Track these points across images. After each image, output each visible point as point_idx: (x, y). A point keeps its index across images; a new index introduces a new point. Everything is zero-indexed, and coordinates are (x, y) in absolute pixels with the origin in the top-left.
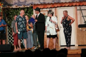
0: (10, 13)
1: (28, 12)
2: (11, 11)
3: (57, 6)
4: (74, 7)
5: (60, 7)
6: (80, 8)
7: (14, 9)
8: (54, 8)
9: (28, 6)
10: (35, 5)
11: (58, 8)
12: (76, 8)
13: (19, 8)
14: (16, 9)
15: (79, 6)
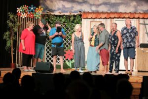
0: (51, 22)
1: (75, 21)
2: (53, 19)
3: (113, 17)
4: (136, 20)
5: (118, 18)
6: (144, 21)
7: (56, 16)
8: (110, 19)
9: (76, 14)
10: (84, 12)
11: (115, 19)
12: (139, 21)
13: (63, 16)
14: (60, 16)
15: (143, 18)
